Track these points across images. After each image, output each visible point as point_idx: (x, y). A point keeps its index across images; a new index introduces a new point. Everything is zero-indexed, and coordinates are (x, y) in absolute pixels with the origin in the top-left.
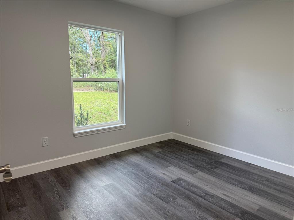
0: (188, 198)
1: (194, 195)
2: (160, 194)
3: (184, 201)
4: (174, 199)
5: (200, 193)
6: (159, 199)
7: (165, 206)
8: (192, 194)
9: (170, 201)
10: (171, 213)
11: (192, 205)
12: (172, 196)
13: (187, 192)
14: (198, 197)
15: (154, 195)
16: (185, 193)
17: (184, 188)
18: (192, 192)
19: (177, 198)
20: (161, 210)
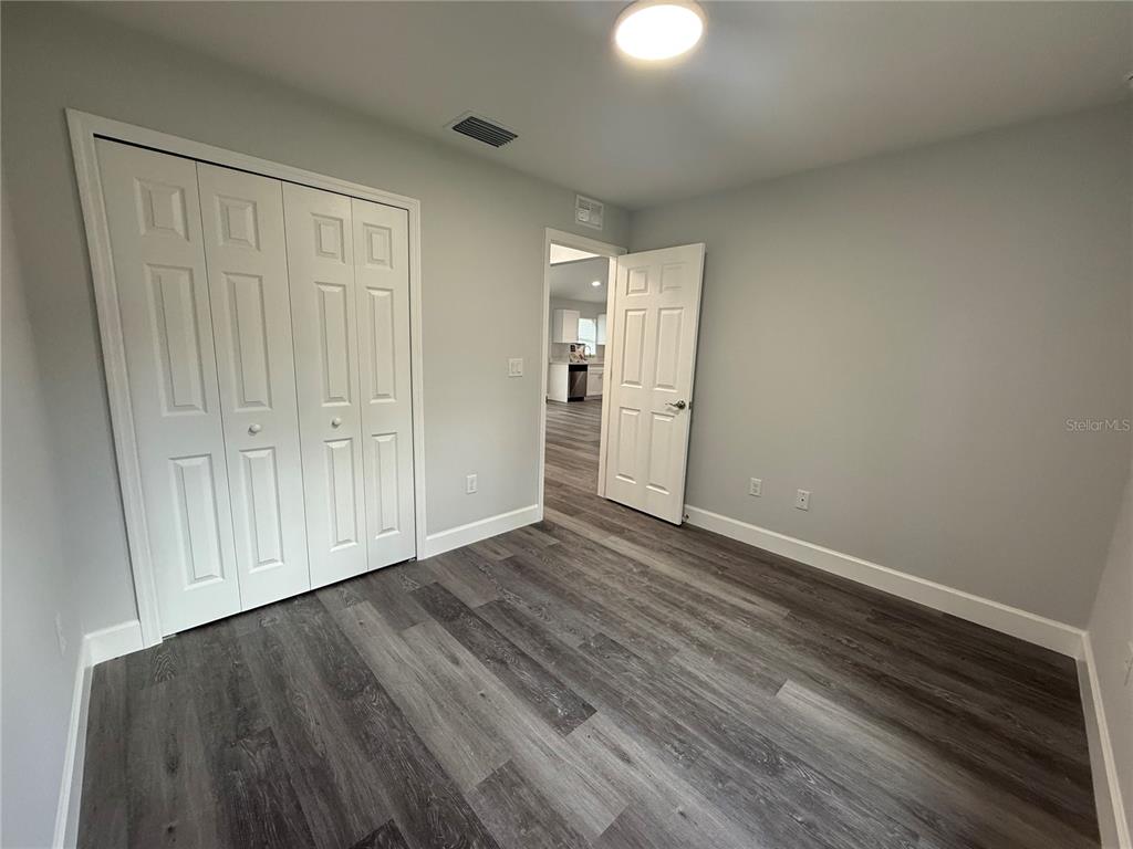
0: (553, 650)
1: (535, 657)
2: (620, 659)
3: (563, 640)
4: (585, 646)
5: (518, 666)
6: (621, 643)
7: (604, 628)
8: (540, 660)
9: (596, 639)
10: (591, 615)
11: (548, 632)
12: (591, 653)
13: (550, 667)
14: (528, 651)
15: (635, 655)
16: (559, 665)
17: (558, 681)
18: (540, 666)
19: (580, 647)
20: (612, 619)
